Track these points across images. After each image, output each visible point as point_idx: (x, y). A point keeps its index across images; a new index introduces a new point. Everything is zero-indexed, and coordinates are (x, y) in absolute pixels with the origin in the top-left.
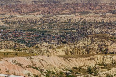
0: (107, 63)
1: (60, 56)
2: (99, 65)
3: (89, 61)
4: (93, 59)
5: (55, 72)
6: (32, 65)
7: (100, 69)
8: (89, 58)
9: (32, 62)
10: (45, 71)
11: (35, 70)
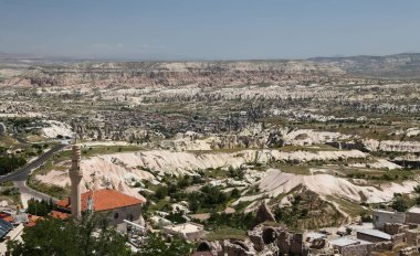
0: (260, 161)
1: (190, 152)
2: (250, 164)
3: (235, 159)
4: (241, 155)
5: (177, 175)
6: (142, 164)
7: (248, 171)
8: (235, 154)
9: (143, 160)
10: (162, 173)
11: (146, 173)
